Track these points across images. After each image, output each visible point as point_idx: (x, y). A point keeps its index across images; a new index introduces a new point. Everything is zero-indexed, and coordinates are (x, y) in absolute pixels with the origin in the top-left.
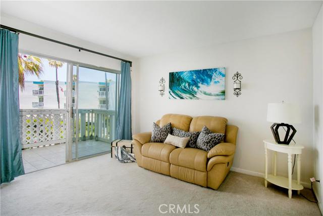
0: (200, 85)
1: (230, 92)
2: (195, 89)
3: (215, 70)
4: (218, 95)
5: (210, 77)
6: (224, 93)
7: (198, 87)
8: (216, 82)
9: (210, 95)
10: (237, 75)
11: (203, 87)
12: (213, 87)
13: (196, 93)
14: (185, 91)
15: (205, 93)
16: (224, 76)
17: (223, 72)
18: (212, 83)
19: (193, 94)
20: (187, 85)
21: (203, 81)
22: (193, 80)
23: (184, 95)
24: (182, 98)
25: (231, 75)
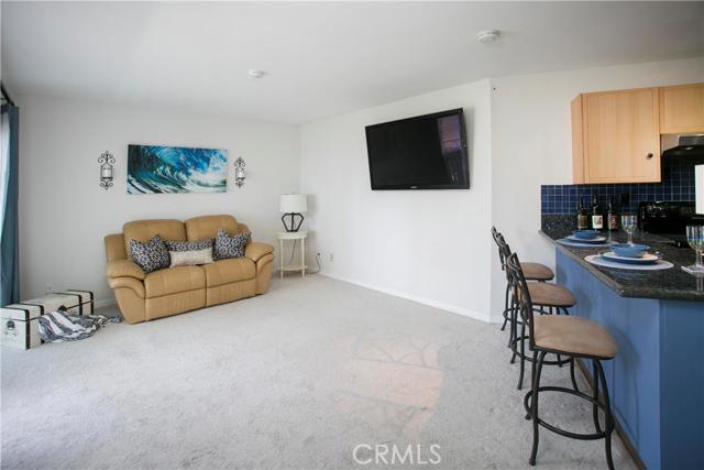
0: (191, 171)
1: (231, 182)
2: (183, 177)
3: (215, 151)
4: (217, 186)
5: (208, 161)
6: (225, 182)
7: (188, 174)
8: (215, 169)
9: (207, 185)
10: (240, 161)
11: (196, 175)
12: (211, 176)
13: (184, 183)
14: (164, 180)
15: (199, 183)
16: (225, 160)
17: (224, 155)
18: (210, 169)
19: (178, 185)
20: (168, 169)
21: (197, 166)
22: (179, 163)
23: (162, 187)
24: (158, 191)
25: (232, 159)
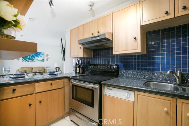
0: (35, 57)
1: (45, 60)
2: (34, 58)
3: (41, 53)
4: (41, 60)
5: (39, 55)
6: (43, 60)
7: (35, 58)
8: (41, 57)
9: (39, 60)
10: (47, 55)
11: (36, 58)
12: (40, 58)
13: (34, 60)
14: (29, 59)
15: (37, 60)
16: (43, 55)
17: (43, 54)
18: (40, 57)
19: (33, 60)
20: (30, 57)
21: (37, 56)
22: (33, 55)
23: (29, 60)
24: (28, 61)
25: (45, 55)
